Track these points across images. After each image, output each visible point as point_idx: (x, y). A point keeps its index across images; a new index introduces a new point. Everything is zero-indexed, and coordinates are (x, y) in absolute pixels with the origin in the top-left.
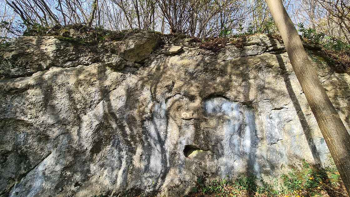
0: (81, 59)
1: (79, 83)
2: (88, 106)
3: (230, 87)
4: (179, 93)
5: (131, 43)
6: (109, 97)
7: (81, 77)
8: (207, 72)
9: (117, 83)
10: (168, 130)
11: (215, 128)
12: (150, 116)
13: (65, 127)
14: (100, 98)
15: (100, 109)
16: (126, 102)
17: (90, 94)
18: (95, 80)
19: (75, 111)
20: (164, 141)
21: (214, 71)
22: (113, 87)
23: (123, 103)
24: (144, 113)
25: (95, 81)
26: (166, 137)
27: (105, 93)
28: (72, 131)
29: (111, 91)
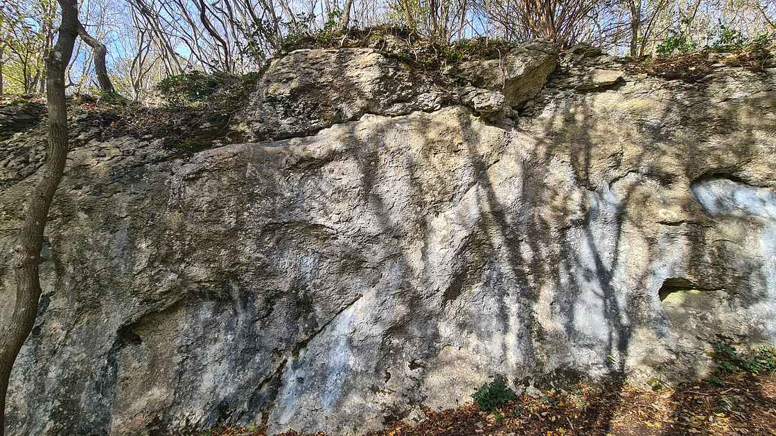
0: (421, 97)
1: (429, 148)
2: (448, 196)
3: (752, 155)
4: (636, 169)
5: (518, 63)
6: (487, 178)
7: (432, 134)
8: (686, 125)
9: (501, 149)
10: (621, 249)
11: (740, 241)
12: (583, 218)
13: (396, 241)
14: (472, 180)
15: (472, 204)
16: (524, 190)
17: (454, 171)
18: (461, 141)
19: (419, 208)
20: (612, 271)
21: (702, 123)
22: (494, 157)
23: (517, 191)
24: (566, 211)
25: (461, 144)
26: (615, 263)
27: (480, 170)
28: (409, 251)
29: (491, 165)
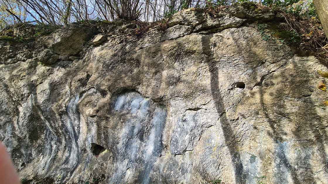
0: (18, 56)
1: (12, 79)
3: (140, 80)
4: (93, 87)
5: (57, 37)
6: (36, 90)
7: (14, 72)
9: (44, 76)
10: (81, 126)
11: (114, 128)
12: (65, 111)
13: (8, 116)
14: (28, 91)
15: (30, 102)
16: (50, 96)
17: (20, 88)
19: (13, 103)
20: (78, 136)
22: (40, 81)
23: (46, 96)
24: (60, 106)
25: (24, 76)
26: (79, 132)
27: (32, 87)
28: (13, 120)
29: (38, 85)
